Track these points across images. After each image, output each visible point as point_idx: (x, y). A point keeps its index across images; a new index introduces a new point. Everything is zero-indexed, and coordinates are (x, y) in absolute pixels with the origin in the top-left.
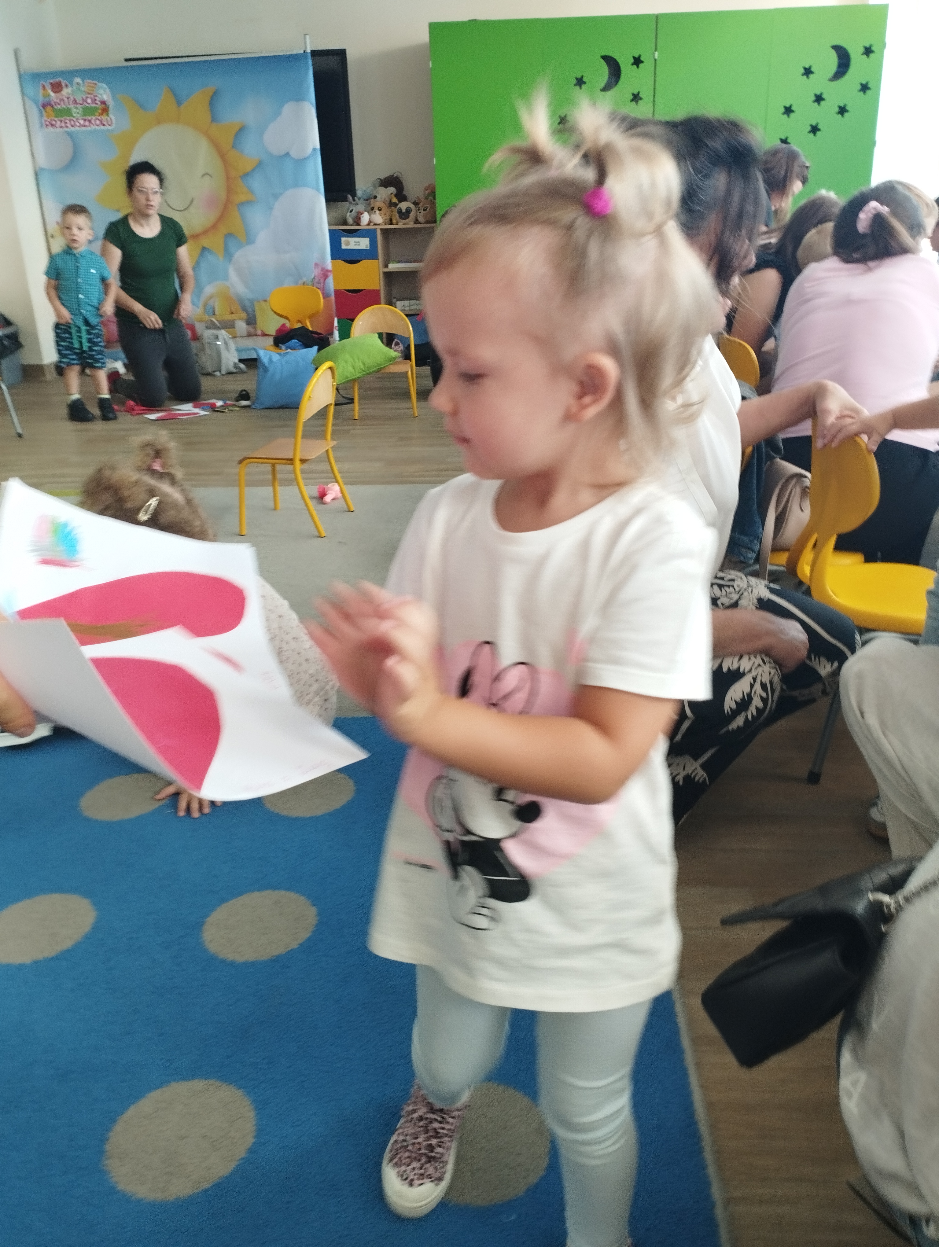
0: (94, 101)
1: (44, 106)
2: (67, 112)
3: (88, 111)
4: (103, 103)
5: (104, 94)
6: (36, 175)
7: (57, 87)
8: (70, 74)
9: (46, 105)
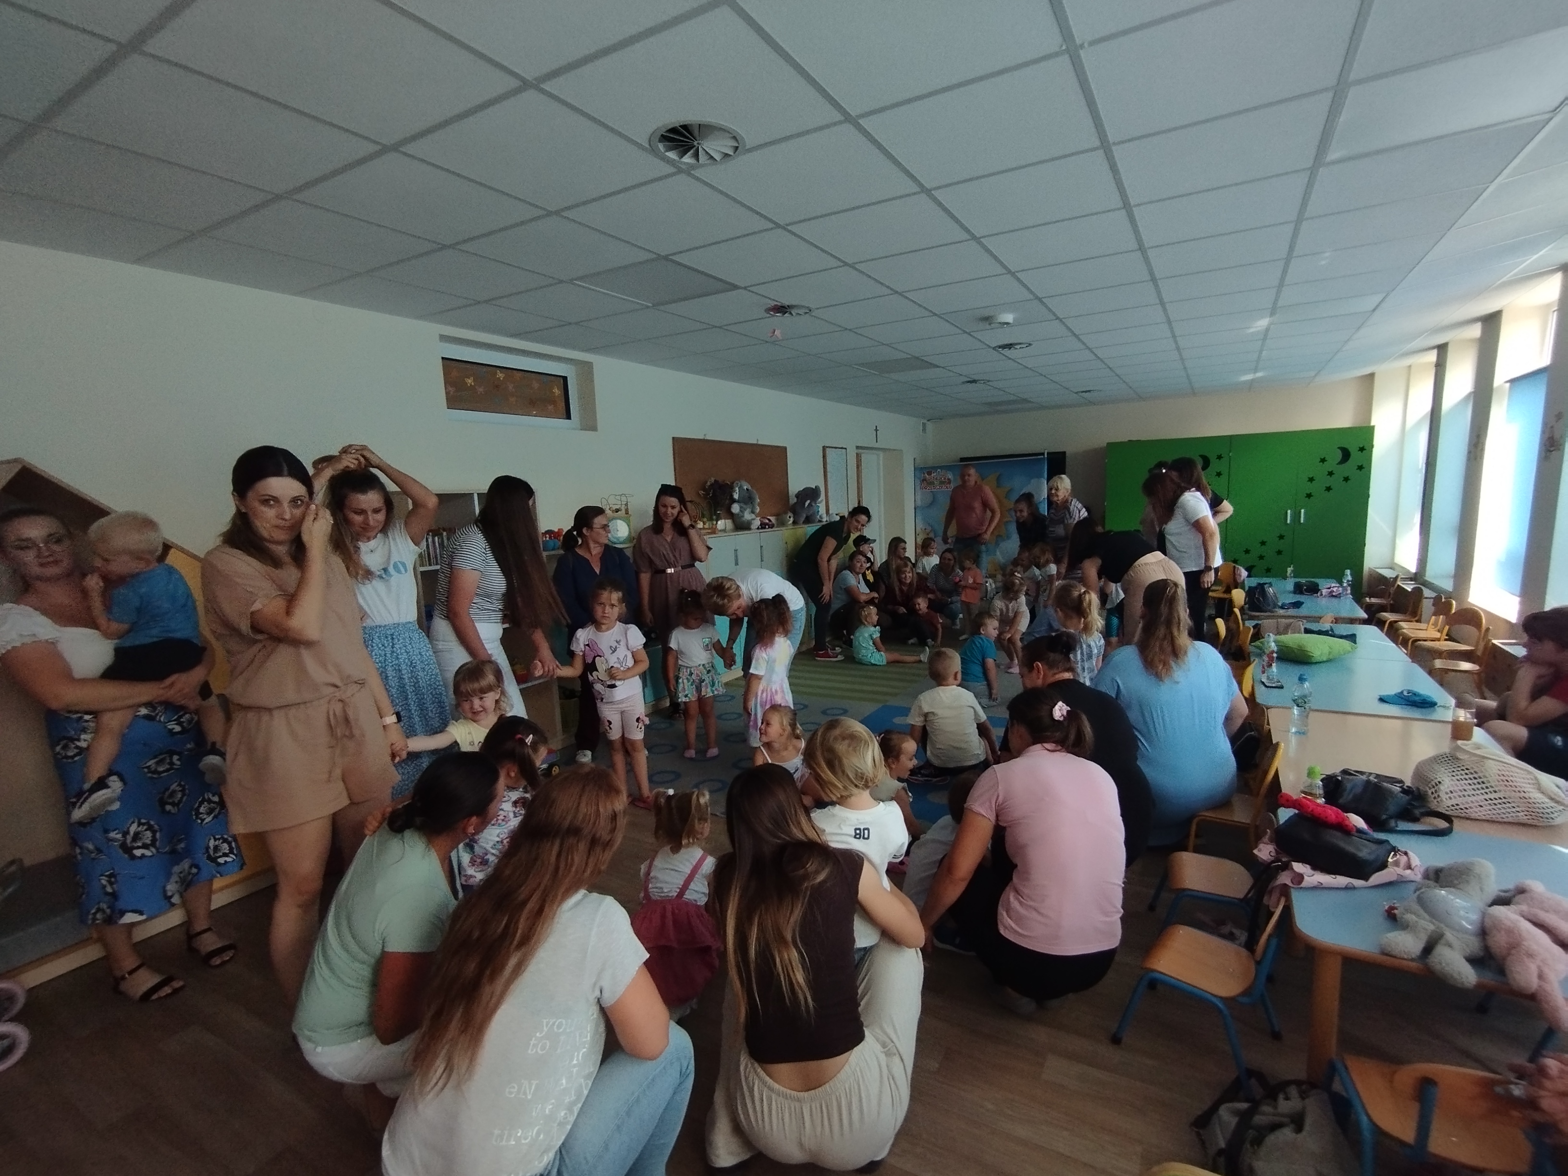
0: (945, 479)
1: (923, 480)
2: (932, 483)
3: (942, 483)
4: (948, 479)
5: (950, 476)
6: (915, 509)
7: (929, 473)
8: (935, 468)
9: (924, 480)
